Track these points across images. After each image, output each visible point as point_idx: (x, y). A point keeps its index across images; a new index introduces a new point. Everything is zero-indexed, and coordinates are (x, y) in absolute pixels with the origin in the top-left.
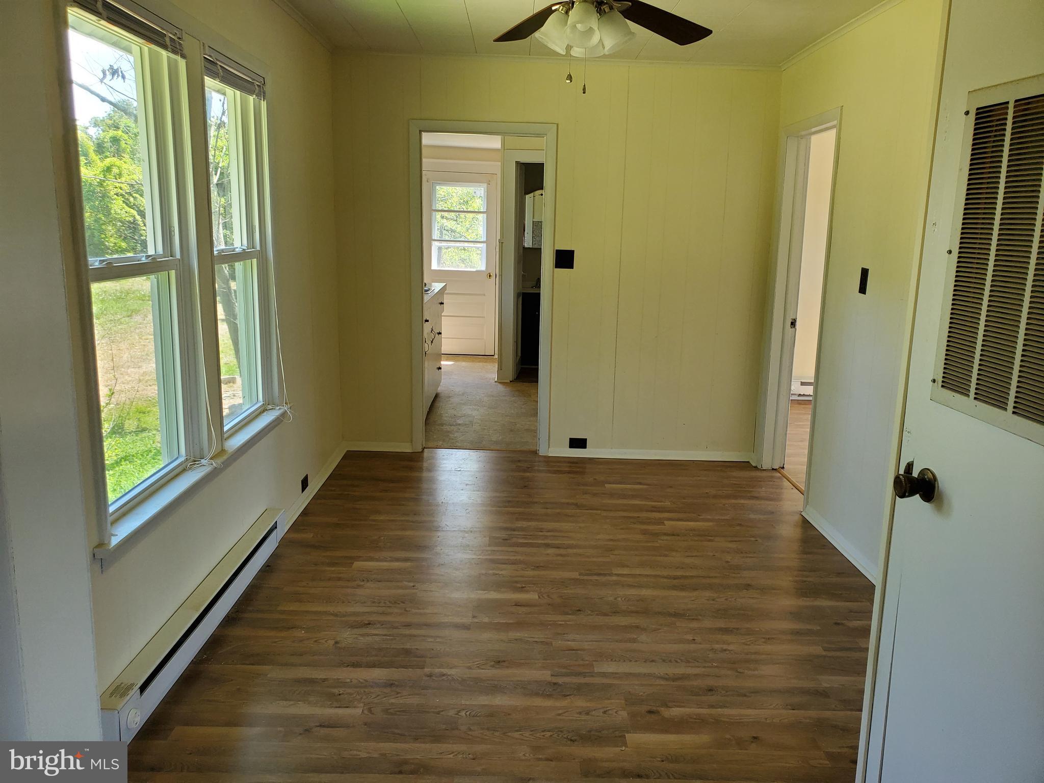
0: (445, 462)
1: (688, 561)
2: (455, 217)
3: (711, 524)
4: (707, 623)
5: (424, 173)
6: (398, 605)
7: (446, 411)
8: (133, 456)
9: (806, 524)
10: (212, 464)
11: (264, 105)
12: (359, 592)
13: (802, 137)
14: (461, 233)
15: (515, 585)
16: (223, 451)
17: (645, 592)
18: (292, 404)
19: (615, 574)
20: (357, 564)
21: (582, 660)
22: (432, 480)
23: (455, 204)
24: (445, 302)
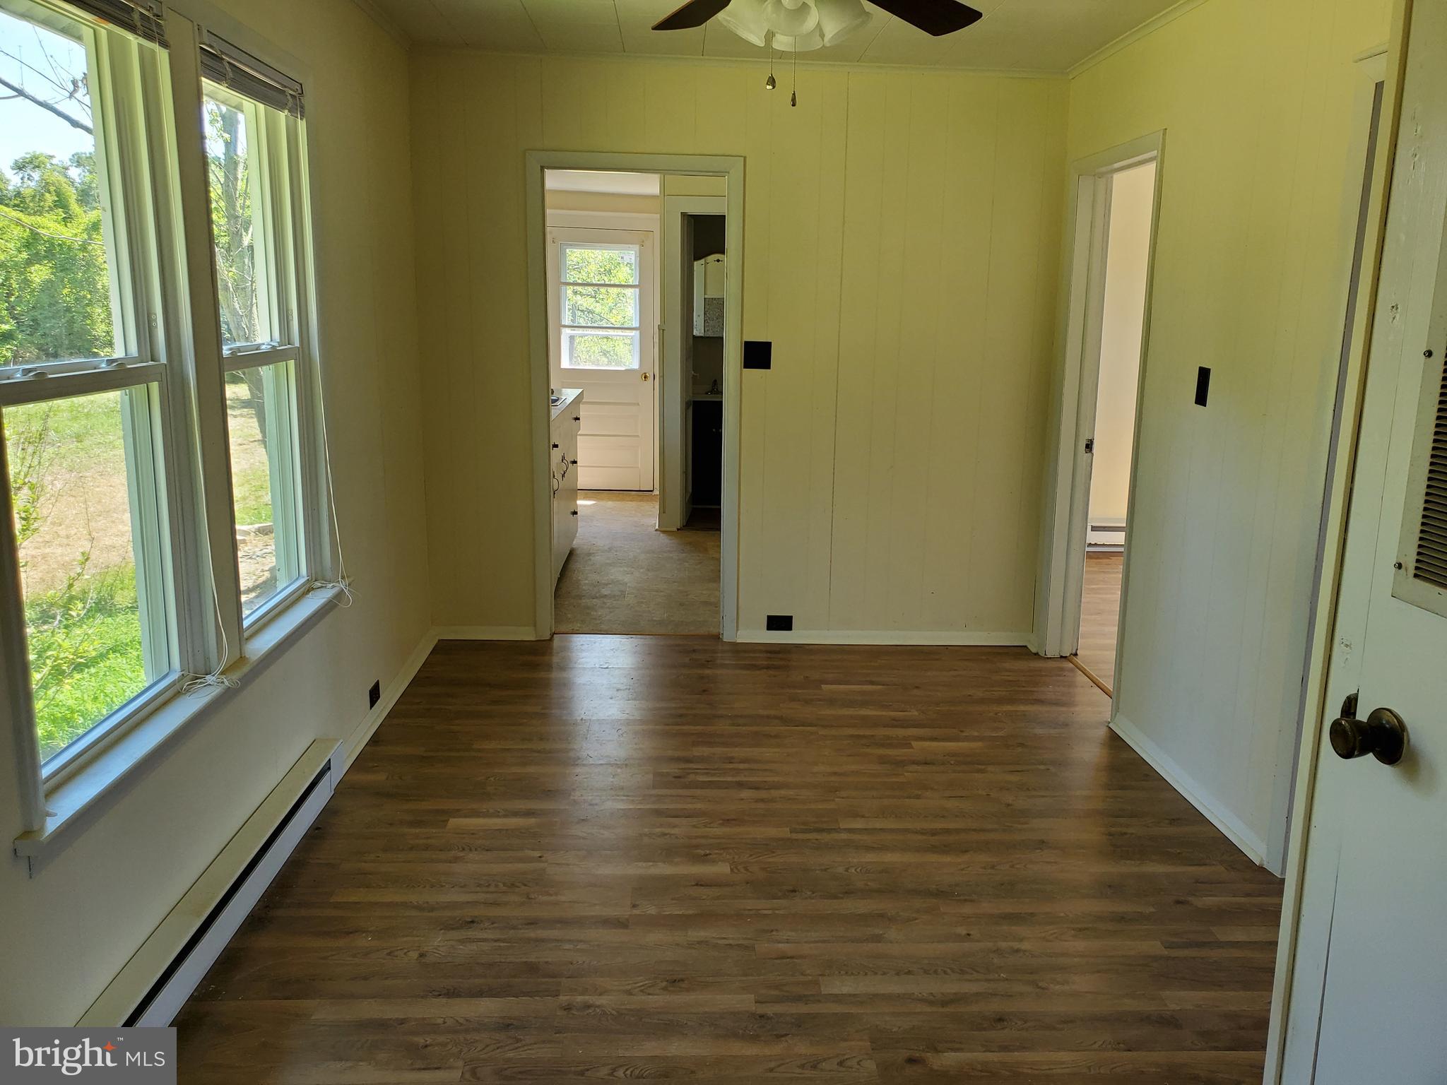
0: (584, 654)
1: (951, 804)
2: (593, 292)
3: (980, 744)
4: (987, 907)
5: (548, 229)
6: (517, 890)
7: (585, 577)
8: (127, 645)
9: (1115, 741)
10: (223, 682)
11: (302, 126)
12: (457, 868)
13: (1101, 175)
14: (602, 315)
15: (693, 851)
16: (242, 659)
17: (891, 858)
18: (351, 579)
19: (845, 829)
20: (454, 822)
21: (802, 974)
22: (566, 685)
23: (592, 275)
24: (582, 415)
